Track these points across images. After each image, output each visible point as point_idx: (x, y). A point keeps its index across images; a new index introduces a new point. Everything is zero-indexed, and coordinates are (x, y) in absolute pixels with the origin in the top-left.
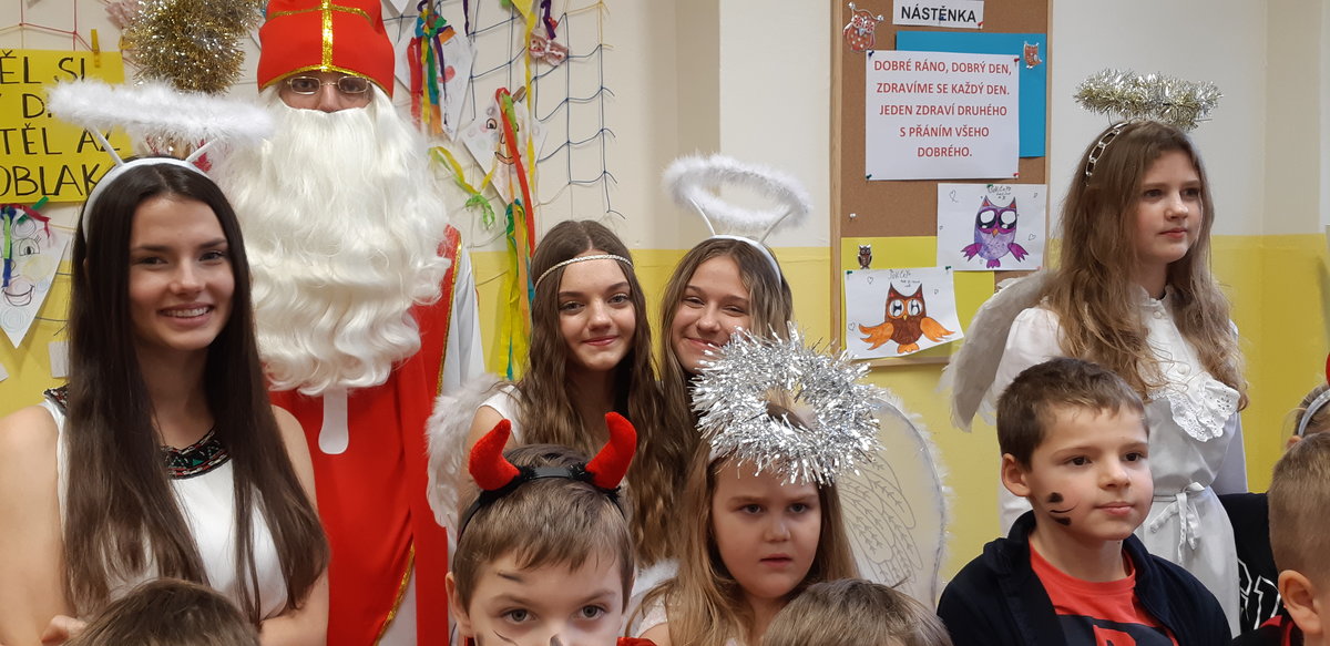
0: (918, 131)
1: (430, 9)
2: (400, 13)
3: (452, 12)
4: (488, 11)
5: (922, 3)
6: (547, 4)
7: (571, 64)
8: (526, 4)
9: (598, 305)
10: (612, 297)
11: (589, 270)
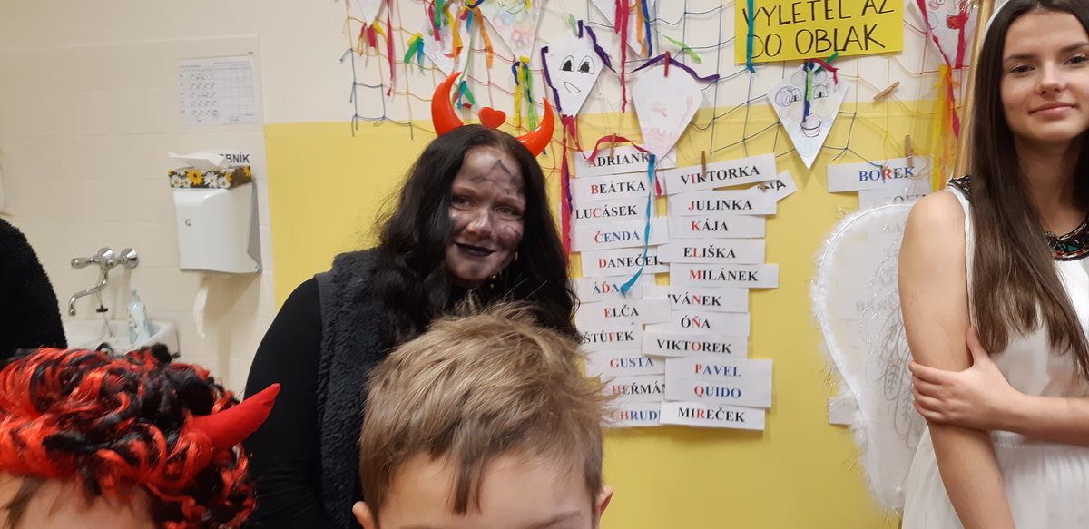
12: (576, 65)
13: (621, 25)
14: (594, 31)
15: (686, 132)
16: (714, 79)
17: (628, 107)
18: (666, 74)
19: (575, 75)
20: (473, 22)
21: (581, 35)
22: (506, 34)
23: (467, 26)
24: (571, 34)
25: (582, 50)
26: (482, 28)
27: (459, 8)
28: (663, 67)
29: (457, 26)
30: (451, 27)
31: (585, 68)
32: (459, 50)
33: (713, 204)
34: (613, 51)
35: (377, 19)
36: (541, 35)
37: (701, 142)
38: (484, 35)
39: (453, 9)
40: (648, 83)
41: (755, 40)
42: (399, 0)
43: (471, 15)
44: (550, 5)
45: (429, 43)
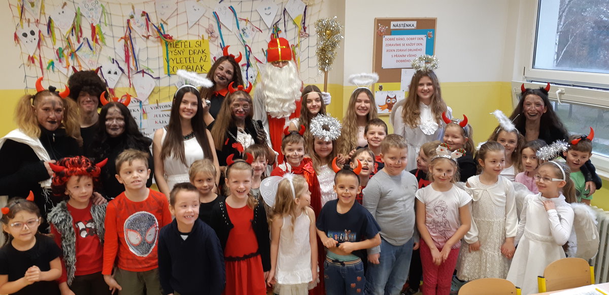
0: (397, 56)
1: (276, 26)
2: (269, 27)
3: (281, 27)
4: (290, 25)
5: (399, 23)
6: (304, 23)
7: (310, 37)
8: (299, 23)
9: (314, 101)
10: (317, 100)
11: (313, 95)
12: (113, 72)
13: (127, 60)
14: (118, 62)
15: (151, 93)
16: (159, 78)
17: (131, 86)
18: (143, 76)
19: (112, 75)
20: (74, 57)
21: (113, 63)
22: (87, 62)
23: (72, 58)
24: (110, 63)
25: (114, 67)
26: (77, 59)
27: (68, 53)
28: (142, 74)
29: (67, 58)
30: (65, 59)
31: (116, 73)
32: (69, 66)
33: (161, 116)
34: (125, 68)
35: (34, 54)
36: (99, 62)
37: (156, 97)
38: (78, 61)
39: (65, 52)
40: (137, 78)
41: (170, 67)
42: (43, 48)
43: (73, 54)
44: (102, 53)
45: (56, 63)
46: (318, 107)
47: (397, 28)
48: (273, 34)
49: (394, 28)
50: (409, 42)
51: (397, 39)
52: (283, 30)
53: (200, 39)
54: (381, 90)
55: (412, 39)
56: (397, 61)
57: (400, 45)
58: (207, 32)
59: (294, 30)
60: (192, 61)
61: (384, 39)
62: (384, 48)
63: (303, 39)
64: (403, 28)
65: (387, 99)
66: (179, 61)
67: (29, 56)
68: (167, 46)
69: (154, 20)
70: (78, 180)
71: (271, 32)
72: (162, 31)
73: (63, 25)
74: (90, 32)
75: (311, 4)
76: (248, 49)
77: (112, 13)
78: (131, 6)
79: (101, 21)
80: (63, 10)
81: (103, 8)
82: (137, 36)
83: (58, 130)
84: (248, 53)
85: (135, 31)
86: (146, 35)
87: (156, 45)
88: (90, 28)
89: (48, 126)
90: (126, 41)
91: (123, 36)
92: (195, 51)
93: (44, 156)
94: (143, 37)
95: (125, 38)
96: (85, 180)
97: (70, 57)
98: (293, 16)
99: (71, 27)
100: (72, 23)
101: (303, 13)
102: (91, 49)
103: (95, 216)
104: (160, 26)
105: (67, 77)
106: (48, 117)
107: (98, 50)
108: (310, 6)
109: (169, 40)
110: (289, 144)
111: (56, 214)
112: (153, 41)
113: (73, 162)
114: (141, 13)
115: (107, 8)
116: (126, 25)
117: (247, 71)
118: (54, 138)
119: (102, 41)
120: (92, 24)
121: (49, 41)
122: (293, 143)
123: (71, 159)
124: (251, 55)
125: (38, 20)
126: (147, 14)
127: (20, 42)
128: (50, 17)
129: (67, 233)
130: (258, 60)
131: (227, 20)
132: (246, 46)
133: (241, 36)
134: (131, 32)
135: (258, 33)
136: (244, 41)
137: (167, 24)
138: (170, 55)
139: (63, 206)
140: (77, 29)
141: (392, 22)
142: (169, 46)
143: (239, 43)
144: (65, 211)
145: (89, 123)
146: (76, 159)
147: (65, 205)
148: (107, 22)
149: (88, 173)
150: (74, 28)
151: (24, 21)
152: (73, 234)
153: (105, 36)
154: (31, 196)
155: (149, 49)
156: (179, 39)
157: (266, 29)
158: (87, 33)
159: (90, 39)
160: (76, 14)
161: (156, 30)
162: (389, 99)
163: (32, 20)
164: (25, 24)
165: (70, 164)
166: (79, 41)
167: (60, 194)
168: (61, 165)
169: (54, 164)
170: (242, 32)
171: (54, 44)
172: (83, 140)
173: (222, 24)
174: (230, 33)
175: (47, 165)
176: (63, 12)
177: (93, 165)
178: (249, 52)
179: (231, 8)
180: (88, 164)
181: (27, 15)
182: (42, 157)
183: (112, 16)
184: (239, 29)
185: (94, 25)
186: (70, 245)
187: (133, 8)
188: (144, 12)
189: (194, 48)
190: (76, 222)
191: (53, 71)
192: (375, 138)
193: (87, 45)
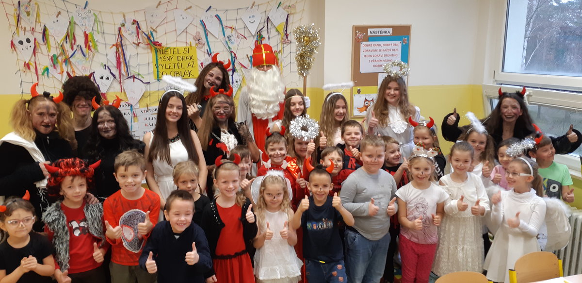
0: (374, 61)
1: (260, 33)
2: (253, 34)
3: (264, 34)
4: (273, 32)
5: (376, 30)
6: (286, 31)
7: (292, 44)
8: (282, 31)
9: (297, 105)
10: (300, 103)
11: (296, 98)
12: (105, 78)
13: (119, 66)
14: (110, 68)
15: (141, 98)
16: (149, 83)
17: (123, 91)
18: (134, 81)
19: (104, 80)
20: (67, 64)
21: (105, 69)
22: (80, 68)
24: (102, 68)
25: (106, 73)
26: (71, 65)
27: (62, 59)
28: (133, 79)
29: (62, 64)
30: (59, 65)
31: (108, 78)
32: (63, 72)
33: (151, 119)
34: (116, 73)
35: (30, 60)
36: (92, 68)
37: (146, 101)
38: (71, 67)
39: (60, 59)
40: (128, 83)
41: (159, 73)
42: (38, 55)
43: (67, 61)
44: (94, 59)
45: (51, 69)
46: (301, 110)
47: (374, 34)
48: (257, 41)
49: (371, 34)
50: (385, 48)
51: (374, 45)
52: (266, 37)
53: (188, 46)
54: (359, 93)
55: (388, 45)
56: (374, 66)
57: (376, 50)
58: (194, 39)
59: (277, 37)
60: (180, 67)
61: (361, 45)
62: (362, 54)
63: (285, 45)
64: (379, 34)
65: (365, 102)
66: (168, 67)
67: (25, 62)
68: (156, 52)
69: (144, 27)
70: (72, 181)
71: (255, 39)
72: (152, 38)
73: (57, 34)
74: (83, 40)
75: (293, 12)
76: (233, 55)
77: (104, 21)
78: (122, 16)
79: (94, 29)
80: (58, 19)
81: (96, 16)
82: (128, 43)
83: (53, 134)
84: (233, 59)
85: (126, 39)
86: (136, 42)
87: (146, 51)
88: (83, 35)
89: (42, 130)
90: (117, 48)
91: (115, 43)
92: (183, 57)
93: (39, 157)
94: (133, 44)
95: (116, 45)
96: (79, 181)
97: (64, 64)
98: (276, 23)
99: (65, 35)
100: (66, 31)
101: (285, 21)
102: (84, 56)
103: (88, 215)
104: (150, 33)
105: (61, 82)
106: (43, 122)
107: (91, 57)
108: (292, 14)
109: (158, 47)
110: (271, 144)
111: (51, 214)
112: (143, 48)
113: (67, 163)
114: (132, 21)
115: (99, 17)
116: (117, 33)
117: (232, 75)
118: (48, 141)
119: (95, 49)
120: (85, 32)
121: (44, 48)
122: (274, 143)
123: (65, 161)
124: (236, 61)
125: (33, 28)
126: (137, 22)
127: (16, 49)
128: (45, 26)
129: (61, 231)
130: (243, 66)
131: (214, 27)
132: (231, 52)
133: (227, 43)
134: (122, 40)
135: (242, 40)
136: (229, 48)
137: (156, 32)
138: (159, 61)
139: (57, 206)
140: (71, 37)
141: (369, 29)
142: (158, 53)
143: (225, 50)
144: (59, 211)
145: (83, 126)
146: (70, 160)
147: (59, 205)
148: (99, 30)
149: (82, 173)
150: (67, 36)
151: (20, 29)
152: (66, 233)
153: (97, 43)
154: (27, 196)
155: (139, 56)
156: (168, 46)
157: (250, 36)
158: (80, 41)
159: (83, 46)
160: (70, 22)
161: (146, 37)
162: (367, 102)
163: (28, 29)
164: (21, 32)
165: (64, 165)
166: (72, 49)
167: (55, 194)
168: (56, 166)
169: (49, 165)
170: (227, 39)
171: (49, 51)
172: (78, 143)
173: (209, 32)
174: (216, 40)
175: (42, 166)
176: (57, 21)
177: (87, 166)
178: (234, 57)
179: (217, 17)
180: (82, 166)
181: (23, 23)
182: (37, 159)
183: (104, 24)
184: (224, 35)
185: (87, 33)
186: (62, 243)
187: (124, 17)
188: (134, 21)
189: (183, 55)
190: (69, 221)
191: (48, 77)
192: (352, 138)
193: (80, 52)
